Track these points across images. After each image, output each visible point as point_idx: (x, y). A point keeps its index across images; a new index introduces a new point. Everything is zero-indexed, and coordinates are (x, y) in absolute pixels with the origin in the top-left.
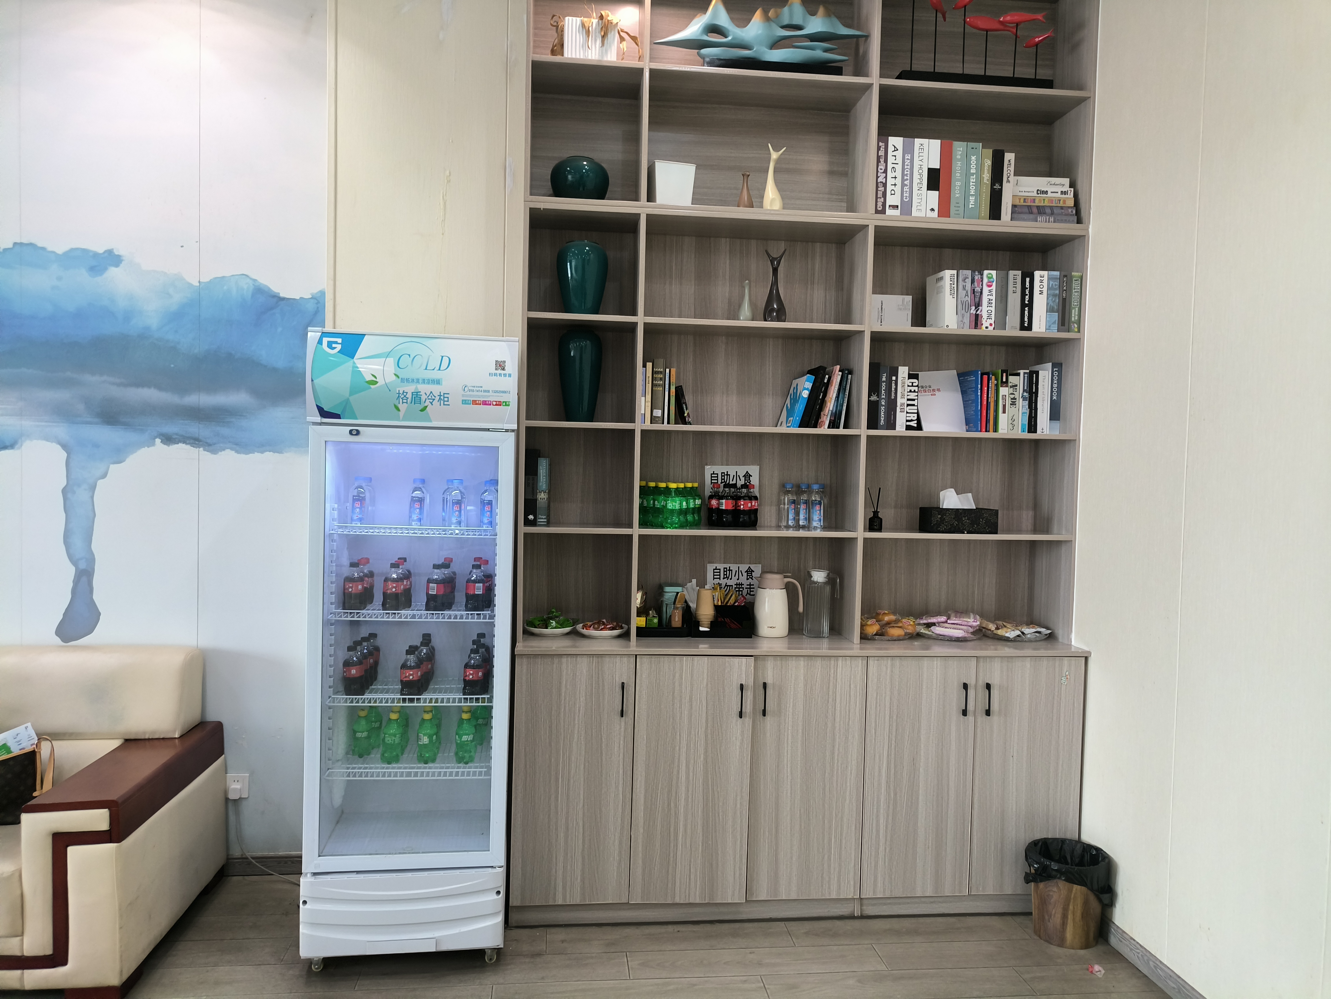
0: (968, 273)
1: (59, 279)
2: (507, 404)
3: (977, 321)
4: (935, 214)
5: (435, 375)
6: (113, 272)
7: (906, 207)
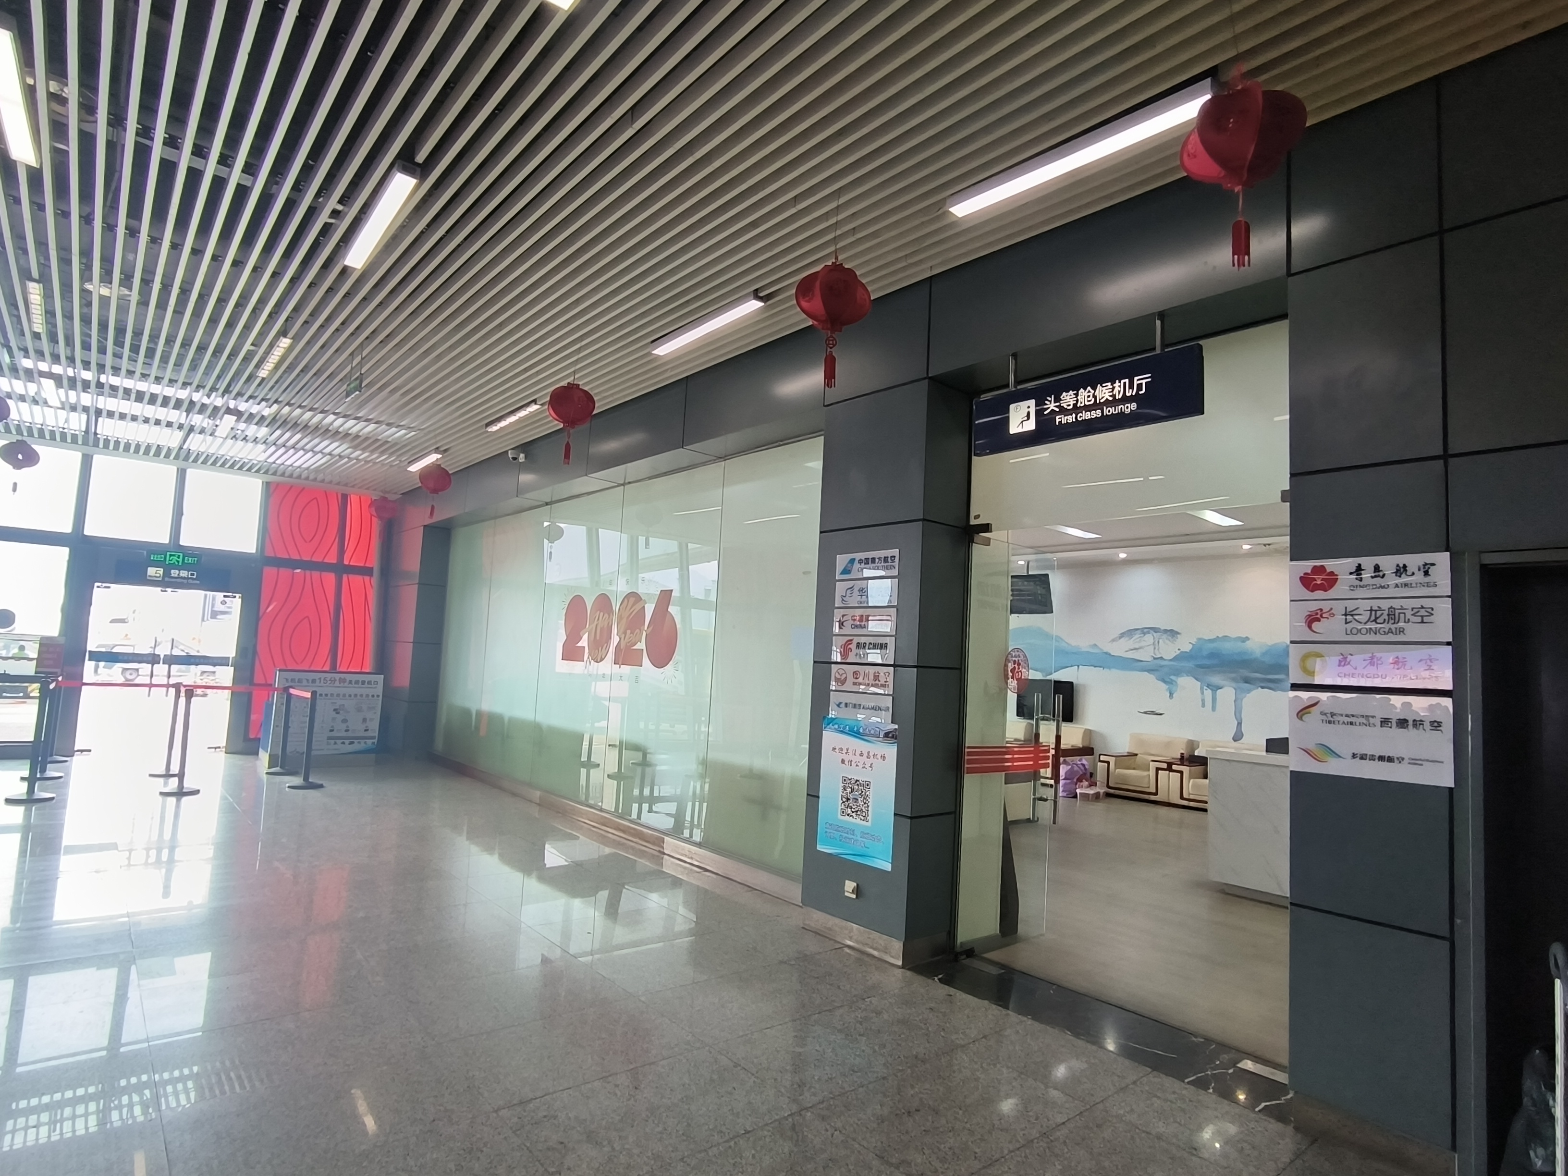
1: (1234, 645)
6: (1248, 642)
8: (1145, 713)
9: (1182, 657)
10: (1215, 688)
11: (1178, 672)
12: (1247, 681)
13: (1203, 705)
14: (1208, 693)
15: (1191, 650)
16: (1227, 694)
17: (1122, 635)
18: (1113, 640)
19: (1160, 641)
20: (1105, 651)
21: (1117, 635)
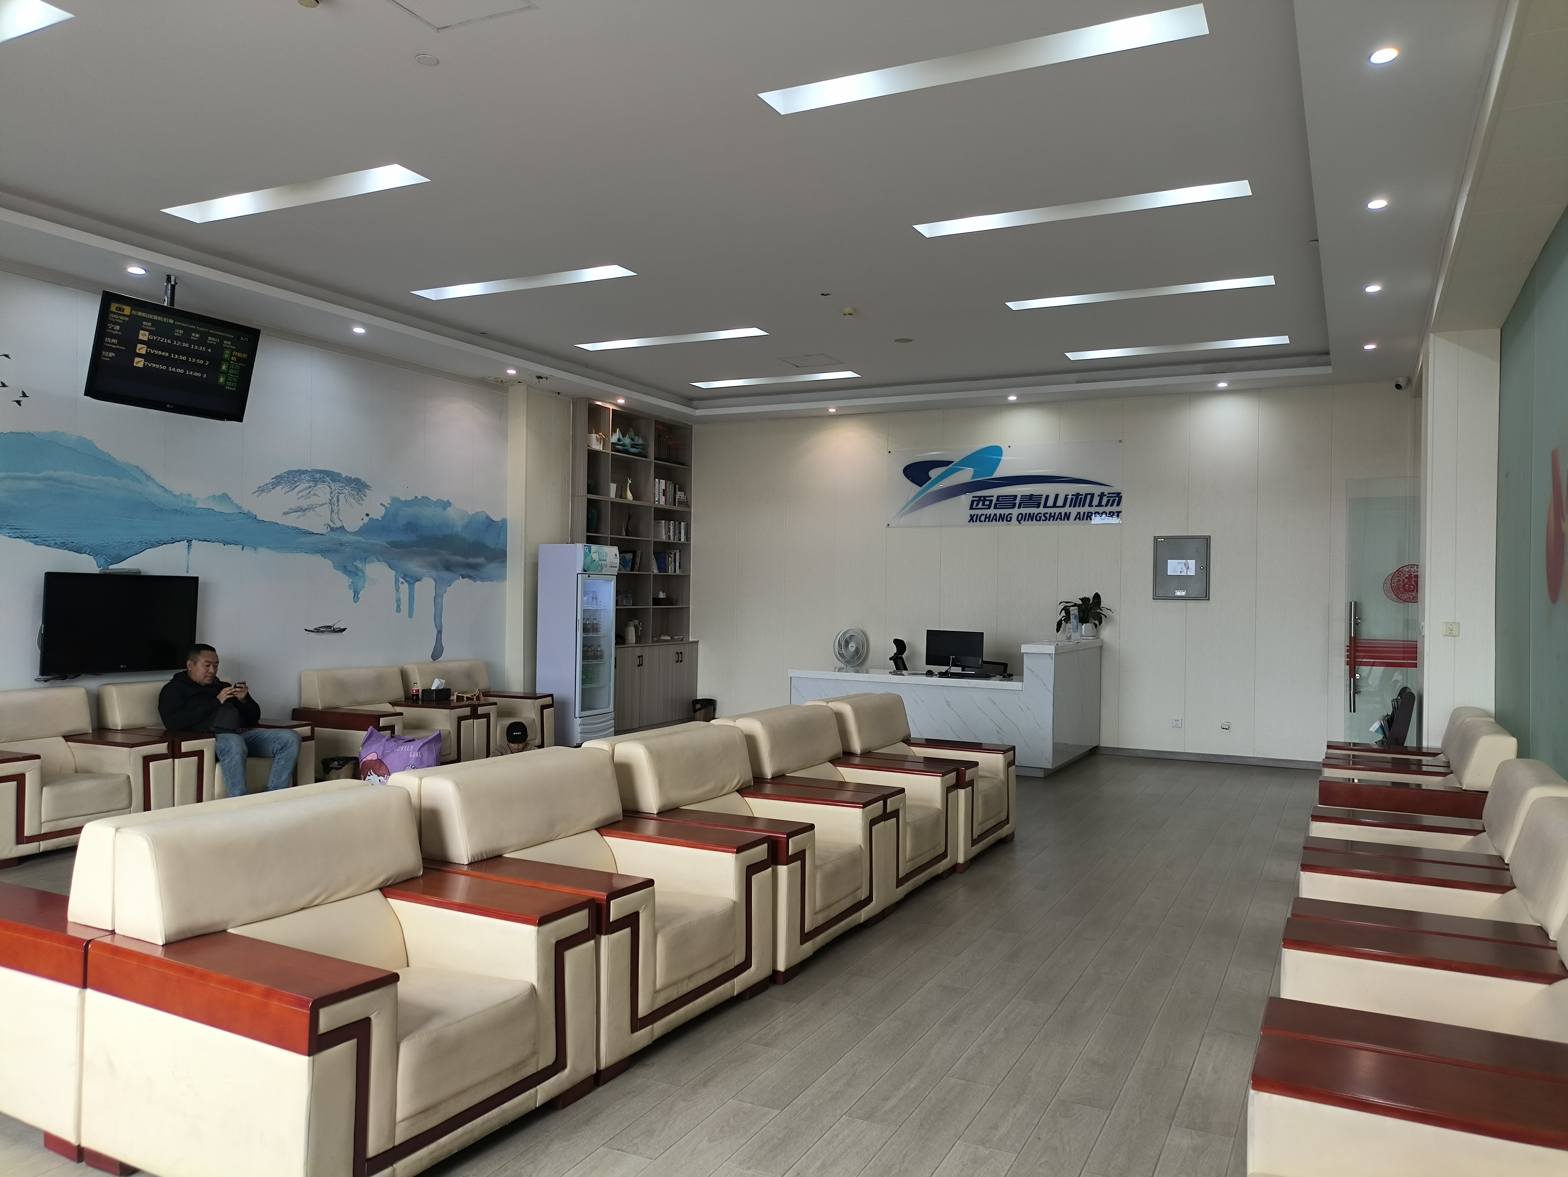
0: (668, 522)
1: (434, 511)
2: (616, 567)
3: (669, 538)
4: (664, 504)
5: (605, 558)
6: (449, 509)
7: (659, 501)
8: (317, 631)
9: (371, 528)
10: (412, 579)
11: (365, 554)
12: (448, 567)
13: (398, 609)
14: (404, 587)
15: (382, 517)
16: (426, 587)
17: (278, 480)
18: (261, 490)
19: (341, 496)
20: (245, 509)
21: (269, 480)
